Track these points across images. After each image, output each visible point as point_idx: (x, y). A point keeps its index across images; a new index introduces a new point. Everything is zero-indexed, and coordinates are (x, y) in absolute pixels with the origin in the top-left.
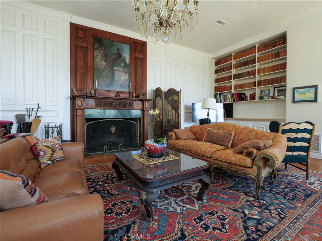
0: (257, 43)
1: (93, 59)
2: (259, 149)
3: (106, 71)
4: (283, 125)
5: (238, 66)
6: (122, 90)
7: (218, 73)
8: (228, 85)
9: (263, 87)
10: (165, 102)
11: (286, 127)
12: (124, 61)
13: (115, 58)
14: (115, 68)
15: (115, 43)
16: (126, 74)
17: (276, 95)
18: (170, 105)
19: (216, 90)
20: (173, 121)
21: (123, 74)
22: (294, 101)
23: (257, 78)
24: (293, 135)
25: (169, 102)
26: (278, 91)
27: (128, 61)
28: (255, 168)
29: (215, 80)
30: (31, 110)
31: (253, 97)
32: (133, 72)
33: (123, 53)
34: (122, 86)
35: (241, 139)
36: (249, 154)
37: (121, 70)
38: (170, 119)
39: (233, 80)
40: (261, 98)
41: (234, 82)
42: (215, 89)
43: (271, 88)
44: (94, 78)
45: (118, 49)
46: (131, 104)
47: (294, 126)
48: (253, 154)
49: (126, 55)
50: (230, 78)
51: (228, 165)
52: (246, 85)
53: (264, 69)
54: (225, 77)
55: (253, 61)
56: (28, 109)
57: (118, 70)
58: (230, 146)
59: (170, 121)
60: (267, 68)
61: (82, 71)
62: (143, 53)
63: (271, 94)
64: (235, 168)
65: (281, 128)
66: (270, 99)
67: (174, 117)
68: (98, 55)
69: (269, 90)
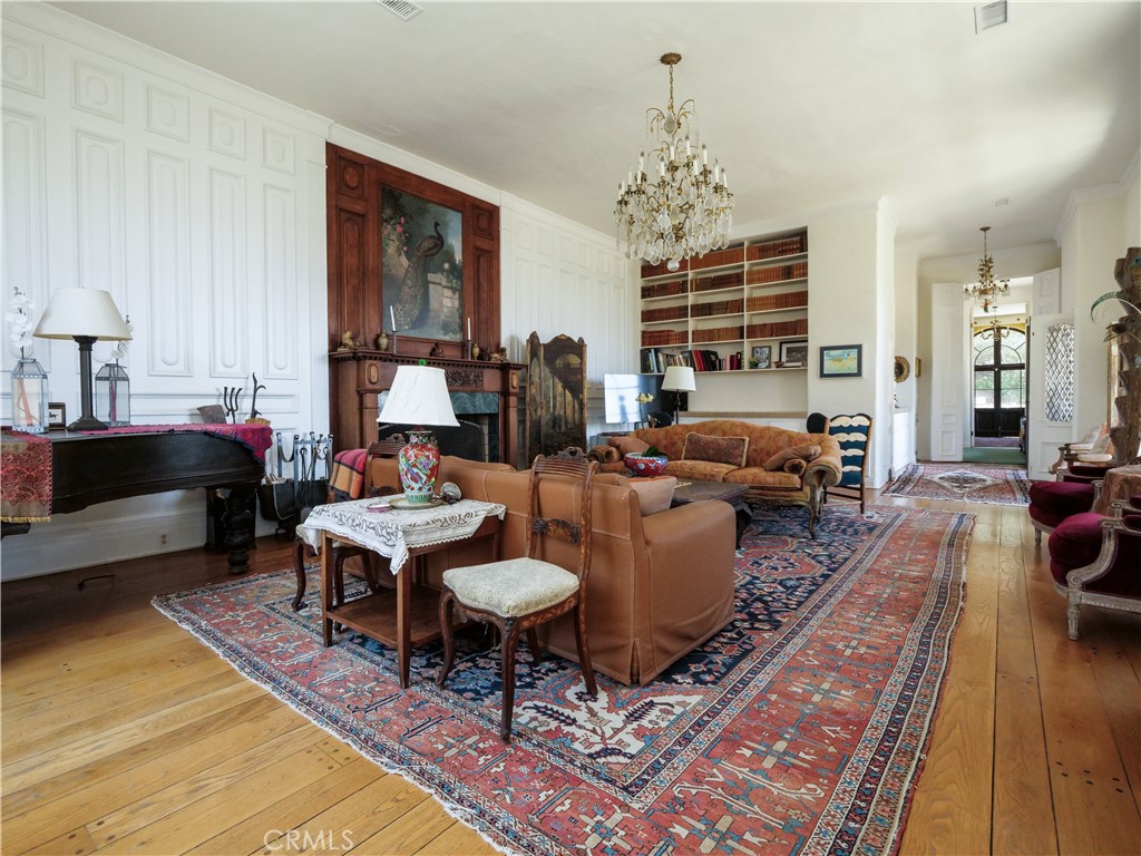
0: (746, 239)
1: (381, 251)
2: (808, 458)
3: (409, 282)
4: (832, 420)
5: (703, 285)
6: (447, 338)
7: (649, 296)
8: (677, 329)
9: (760, 342)
10: (546, 371)
11: (835, 424)
12: (450, 257)
13: (430, 249)
14: (431, 277)
15: (430, 205)
16: (454, 293)
17: (784, 359)
18: (560, 379)
19: (647, 341)
20: (566, 423)
21: (448, 293)
22: (823, 375)
23: (747, 318)
24: (844, 437)
25: (555, 372)
26: (789, 350)
27: (458, 257)
28: (807, 489)
29: (643, 312)
30: (236, 391)
31: (736, 363)
32: (469, 288)
33: (448, 235)
34: (446, 328)
35: (762, 449)
36: (795, 469)
37: (444, 283)
38: (559, 415)
39: (689, 319)
40: (754, 365)
41: (692, 324)
42: (643, 337)
43: (774, 342)
44: (385, 301)
45: (437, 224)
46: (478, 376)
47: (845, 422)
48: (801, 467)
49: (455, 242)
50: (681, 312)
51: (760, 491)
52: (721, 333)
53: (761, 299)
54: (669, 309)
55: (736, 279)
56: (229, 391)
57: (438, 281)
58: (744, 464)
59: (561, 420)
60: (767, 298)
61: (354, 281)
62: (491, 235)
63: (775, 358)
64: (772, 496)
65: (830, 424)
66: (773, 368)
67: (569, 412)
68: (392, 237)
69: (770, 347)
